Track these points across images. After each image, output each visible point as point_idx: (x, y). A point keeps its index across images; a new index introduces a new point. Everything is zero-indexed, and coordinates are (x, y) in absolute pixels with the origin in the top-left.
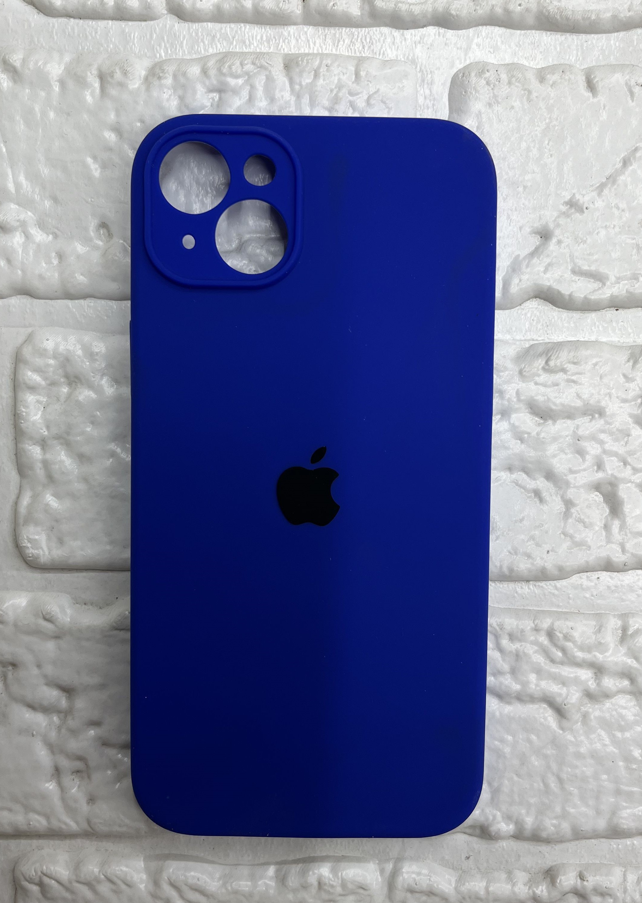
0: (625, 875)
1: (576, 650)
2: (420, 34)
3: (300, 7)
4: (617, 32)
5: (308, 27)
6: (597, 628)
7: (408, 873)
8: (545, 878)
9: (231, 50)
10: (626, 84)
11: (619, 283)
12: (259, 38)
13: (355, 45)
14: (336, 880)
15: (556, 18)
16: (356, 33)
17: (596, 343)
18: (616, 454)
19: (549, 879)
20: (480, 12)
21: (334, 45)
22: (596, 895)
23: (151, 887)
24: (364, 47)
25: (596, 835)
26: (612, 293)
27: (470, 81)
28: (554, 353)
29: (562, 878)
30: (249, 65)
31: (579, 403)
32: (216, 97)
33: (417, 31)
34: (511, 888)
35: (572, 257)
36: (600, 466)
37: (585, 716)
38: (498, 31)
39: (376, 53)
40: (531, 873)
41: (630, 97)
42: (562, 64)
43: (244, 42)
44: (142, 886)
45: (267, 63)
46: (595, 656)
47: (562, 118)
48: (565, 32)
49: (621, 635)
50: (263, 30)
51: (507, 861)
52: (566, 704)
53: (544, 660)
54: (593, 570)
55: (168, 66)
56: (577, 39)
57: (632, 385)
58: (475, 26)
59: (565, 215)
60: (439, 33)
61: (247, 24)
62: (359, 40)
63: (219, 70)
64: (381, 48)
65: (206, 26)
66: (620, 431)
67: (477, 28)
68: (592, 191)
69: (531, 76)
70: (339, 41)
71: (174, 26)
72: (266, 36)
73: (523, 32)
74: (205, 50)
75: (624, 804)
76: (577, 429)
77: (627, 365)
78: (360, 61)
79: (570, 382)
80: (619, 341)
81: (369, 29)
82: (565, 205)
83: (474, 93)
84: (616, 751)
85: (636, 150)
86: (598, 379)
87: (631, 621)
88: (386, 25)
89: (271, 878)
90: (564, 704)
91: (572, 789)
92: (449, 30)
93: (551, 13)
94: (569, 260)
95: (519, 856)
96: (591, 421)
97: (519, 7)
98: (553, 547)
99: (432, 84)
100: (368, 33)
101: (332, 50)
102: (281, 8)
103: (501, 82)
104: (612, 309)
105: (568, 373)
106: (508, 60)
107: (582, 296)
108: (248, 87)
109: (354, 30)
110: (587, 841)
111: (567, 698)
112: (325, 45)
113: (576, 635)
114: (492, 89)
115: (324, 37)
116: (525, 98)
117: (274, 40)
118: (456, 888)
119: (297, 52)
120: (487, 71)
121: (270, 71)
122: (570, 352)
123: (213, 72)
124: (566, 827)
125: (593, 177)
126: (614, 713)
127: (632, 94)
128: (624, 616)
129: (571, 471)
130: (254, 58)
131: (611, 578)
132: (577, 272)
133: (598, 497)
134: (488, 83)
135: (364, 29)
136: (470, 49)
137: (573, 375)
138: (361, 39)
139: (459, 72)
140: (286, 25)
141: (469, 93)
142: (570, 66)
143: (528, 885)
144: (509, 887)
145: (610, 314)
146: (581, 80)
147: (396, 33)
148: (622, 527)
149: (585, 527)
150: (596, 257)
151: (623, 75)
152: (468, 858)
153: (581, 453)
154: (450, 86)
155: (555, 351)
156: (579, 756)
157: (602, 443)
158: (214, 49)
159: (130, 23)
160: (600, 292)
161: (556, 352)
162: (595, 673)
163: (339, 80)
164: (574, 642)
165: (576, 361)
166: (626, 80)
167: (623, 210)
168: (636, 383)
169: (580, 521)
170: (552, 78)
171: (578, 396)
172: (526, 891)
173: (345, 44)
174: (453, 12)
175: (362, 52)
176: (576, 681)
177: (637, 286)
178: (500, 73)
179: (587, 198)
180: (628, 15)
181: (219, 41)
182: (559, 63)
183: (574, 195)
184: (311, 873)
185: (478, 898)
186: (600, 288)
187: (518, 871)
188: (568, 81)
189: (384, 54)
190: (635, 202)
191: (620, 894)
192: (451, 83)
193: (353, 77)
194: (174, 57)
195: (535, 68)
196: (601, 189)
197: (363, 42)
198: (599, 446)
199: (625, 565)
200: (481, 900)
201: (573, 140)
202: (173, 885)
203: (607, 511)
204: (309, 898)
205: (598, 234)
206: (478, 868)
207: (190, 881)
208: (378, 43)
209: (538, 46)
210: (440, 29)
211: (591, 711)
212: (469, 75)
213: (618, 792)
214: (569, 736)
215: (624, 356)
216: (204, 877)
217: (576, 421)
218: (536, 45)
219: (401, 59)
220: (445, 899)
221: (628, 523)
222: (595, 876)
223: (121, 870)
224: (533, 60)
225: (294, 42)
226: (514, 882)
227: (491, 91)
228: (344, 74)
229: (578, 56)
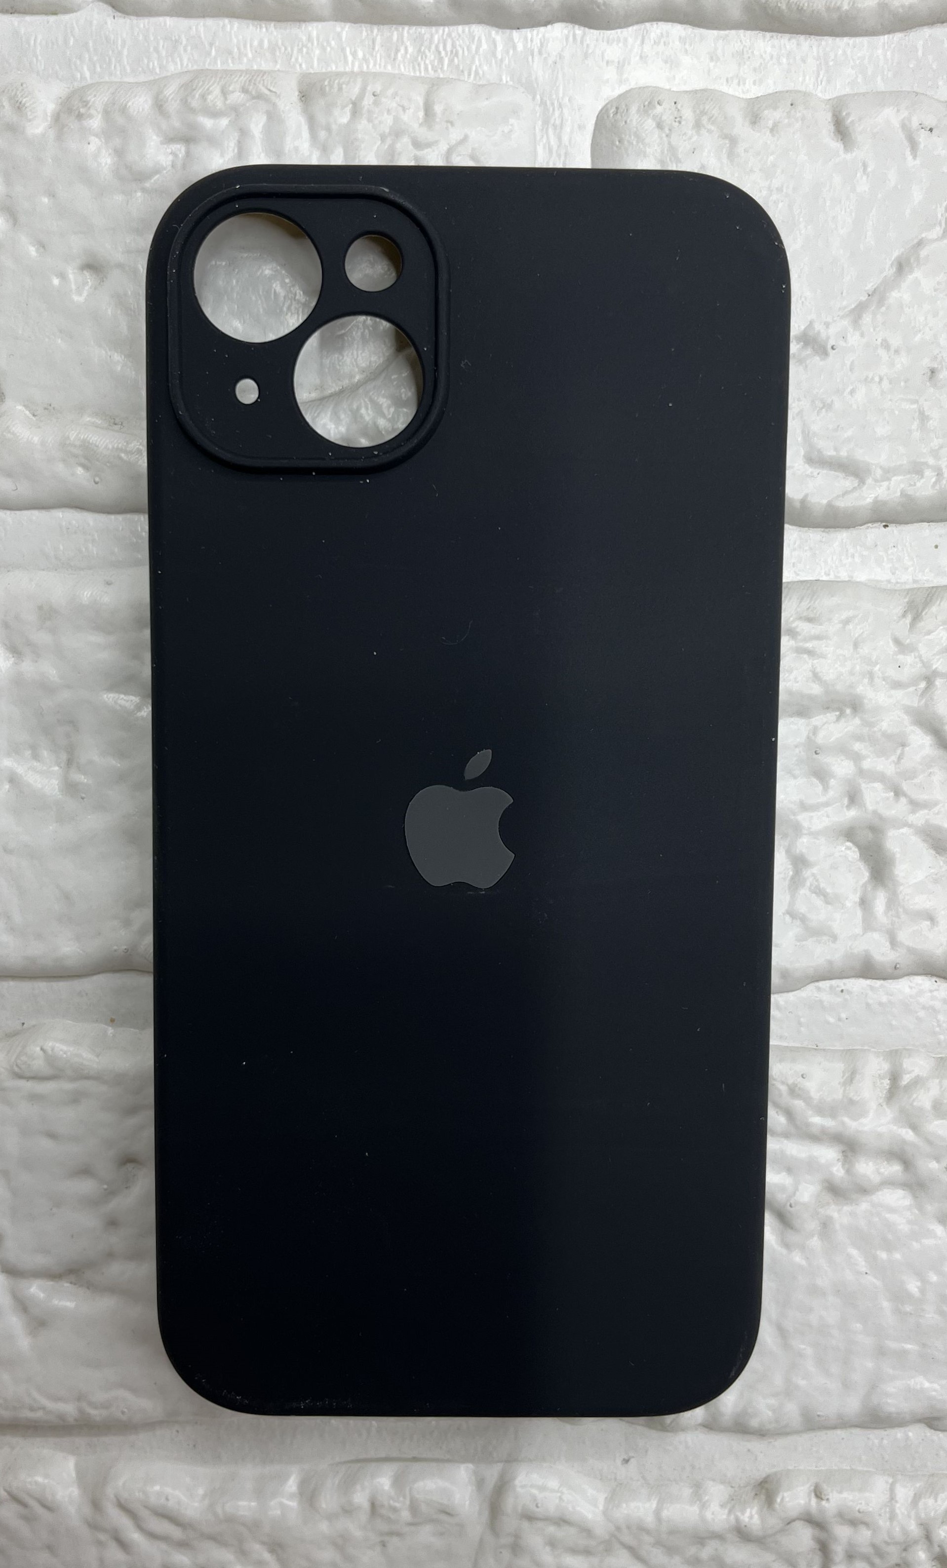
0: (892, 1490)
1: (810, 1112)
2: (540, 36)
4: (889, 33)
5: (343, 24)
6: (847, 1075)
7: (523, 1487)
8: (756, 1494)
9: (207, 67)
10: (904, 127)
11: (889, 479)
12: (256, 43)
13: (426, 57)
14: (401, 1498)
15: (779, 8)
16: (427, 36)
17: (850, 584)
18: (881, 778)
19: (763, 1497)
21: (389, 56)
22: (843, 1524)
23: (87, 1510)
24: (441, 61)
25: (843, 1423)
26: (876, 497)
27: (628, 121)
29: (786, 1494)
30: (237, 94)
31: (816, 689)
32: (180, 150)
33: (535, 30)
34: (698, 1512)
35: (806, 434)
36: (853, 797)
37: (826, 1225)
38: (677, 30)
39: (462, 71)
40: (733, 1485)
41: (909, 149)
42: (791, 91)
43: (230, 53)
44: (72, 1510)
45: (270, 90)
46: (843, 1123)
47: (791, 187)
48: (797, 33)
49: (888, 1087)
50: (264, 30)
51: (693, 1467)
52: (793, 1205)
54: (841, 975)
55: (95, 96)
56: (819, 46)
57: (909, 659)
58: (637, 23)
59: (797, 359)
60: (574, 35)
61: (235, 20)
62: (433, 47)
63: (185, 102)
64: (473, 62)
65: (163, 24)
66: (888, 737)
67: (642, 26)
68: (842, 317)
69: (736, 114)
70: (397, 51)
71: (106, 23)
72: (269, 42)
73: (722, 32)
74: (161, 67)
75: (891, 1371)
76: (815, 733)
77: (901, 622)
78: (434, 85)
79: (802, 653)
80: (889, 581)
81: (451, 28)
82: (795, 342)
83: (635, 143)
84: (878, 1283)
85: (920, 243)
86: (851, 648)
87: (907, 1064)
88: (480, 21)
89: (291, 1497)
90: (789, 1204)
91: (803, 1347)
92: (592, 31)
94: (800, 439)
95: (713, 1458)
96: (838, 719)
99: (561, 128)
100: (449, 35)
101: (385, 67)
103: (683, 123)
104: (876, 525)
105: (799, 637)
106: (696, 83)
107: (825, 502)
108: (236, 135)
109: (423, 30)
110: (830, 1433)
111: (794, 1194)
112: (372, 55)
113: (812, 1087)
114: (667, 136)
115: (371, 43)
116: (724, 151)
117: (283, 49)
118: (606, 1512)
119: (324, 70)
120: (658, 103)
121: (274, 104)
122: (802, 599)
123: (173, 107)
124: (792, 1411)
125: (845, 292)
126: (877, 1220)
127: (914, 145)
128: (894, 1056)
129: (804, 807)
130: (245, 81)
131: (873, 989)
132: (816, 460)
133: (851, 851)
134: (660, 126)
135: (442, 28)
136: (629, 64)
137: (805, 640)
138: (437, 47)
139: (609, 106)
140: (305, 21)
141: (626, 143)
142: (806, 95)
143: (729, 1506)
144: (695, 1509)
145: (874, 533)
146: (825, 118)
147: (498, 36)
148: (892, 902)
149: (827, 902)
150: (849, 433)
151: (898, 111)
152: (627, 1461)
153: (822, 775)
154: (594, 130)
156: (814, 1291)
157: (857, 758)
158: (176, 64)
159: (28, 18)
160: (856, 494)
162: (843, 1152)
163: (396, 119)
164: (808, 1100)
165: (812, 616)
166: (903, 120)
167: (897, 352)
168: (917, 654)
169: (818, 891)
170: (771, 116)
171: (816, 676)
172: (725, 1517)
173: (408, 56)
175: (439, 70)
176: (811, 1165)
177: (918, 485)
178: (682, 106)
179: (832, 331)
180: (907, 4)
181: (185, 50)
182: (787, 89)
183: (811, 323)
184: (358, 1487)
185: (642, 1529)
186: (855, 489)
187: (711, 1483)
188: (800, 122)
189: (477, 73)
190: (918, 338)
191: (883, 1523)
192: (596, 124)
193: (421, 114)
194: (107, 79)
195: (743, 98)
196: (857, 313)
197: (439, 53)
198: (852, 763)
199: (895, 968)
200: (648, 1532)
201: (809, 227)
202: (123, 1507)
203: (866, 875)
204: (354, 1528)
205: (852, 392)
206: (644, 1478)
207: (153, 1500)
208: (466, 53)
209: (749, 58)
210: (577, 27)
211: (836, 1215)
212: (627, 110)
213: (881, 1352)
214: (797, 1258)
215: (897, 607)
216: (177, 1493)
217: (813, 719)
218: (746, 56)
219: (507, 82)
220: (586, 1531)
221: (901, 897)
222: (841, 1492)
223: (36, 1483)
224: (739, 84)
225: (317, 52)
226: (704, 1501)
227: (665, 139)
228: (404, 109)
229: (819, 77)
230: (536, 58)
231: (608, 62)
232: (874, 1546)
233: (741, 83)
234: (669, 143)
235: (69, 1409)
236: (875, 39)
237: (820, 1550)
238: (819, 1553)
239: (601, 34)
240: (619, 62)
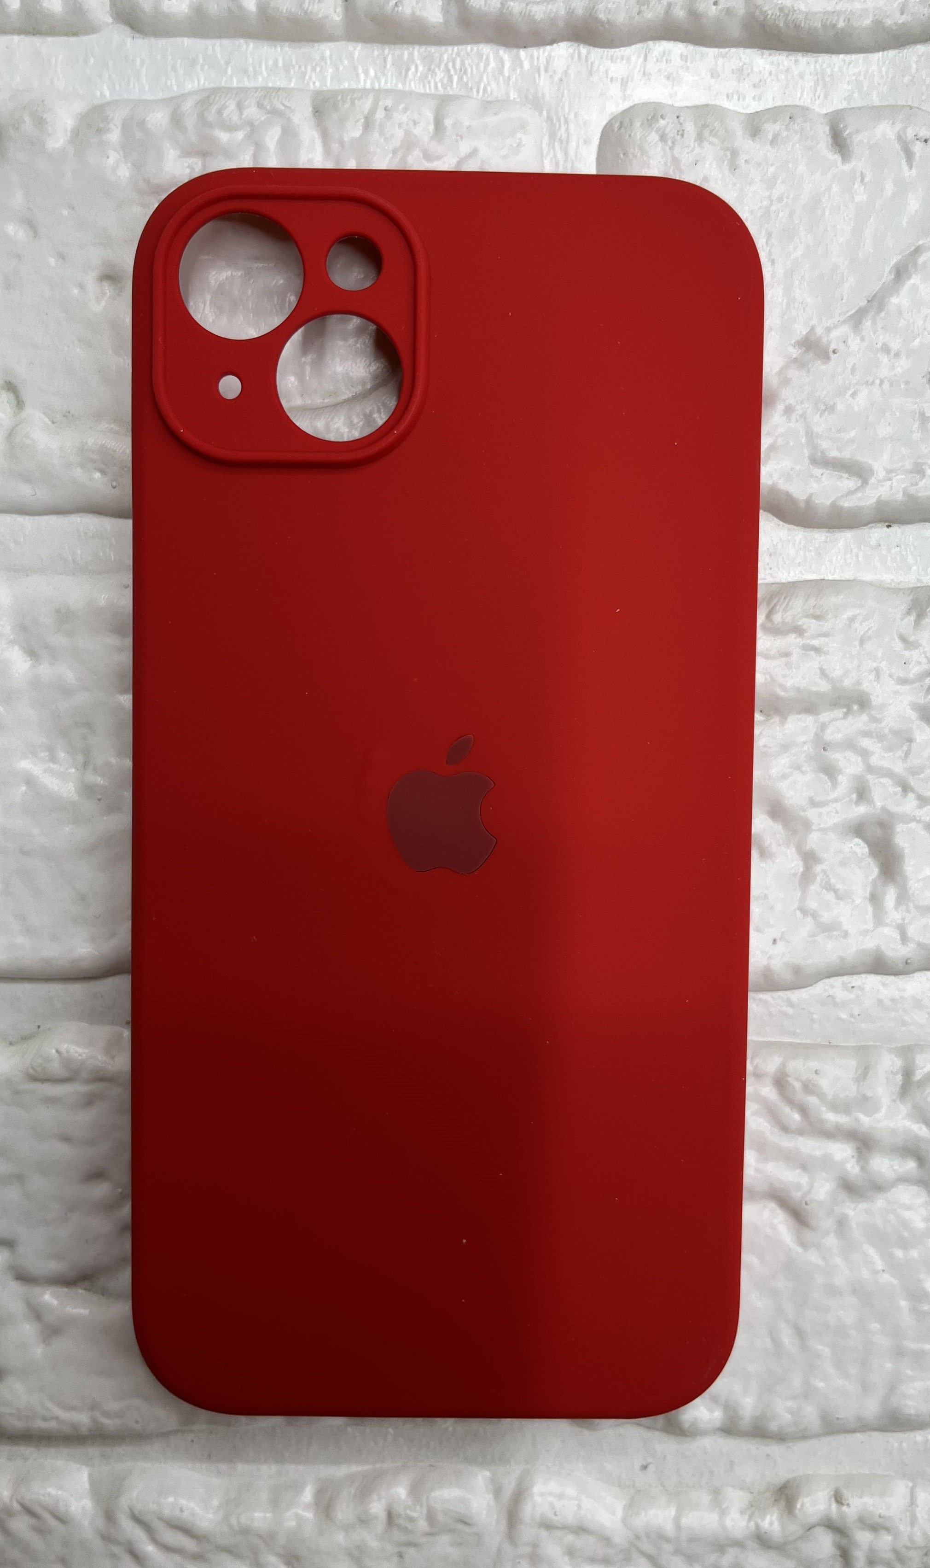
0: (912, 1494)
1: (824, 1109)
2: (547, 54)
3: (339, 10)
4: (883, 49)
5: (354, 44)
6: (860, 1071)
7: (542, 1494)
8: (776, 1500)
9: (223, 84)
10: (900, 138)
11: (890, 479)
12: (271, 62)
13: (435, 75)
14: (418, 1508)
15: (778, 26)
16: (437, 55)
17: (853, 583)
18: (890, 774)
19: (783, 1503)
20: (649, 15)
21: (400, 74)
22: (863, 1529)
23: (100, 1523)
24: (450, 77)
25: (863, 1427)
26: (880, 497)
27: (632, 134)
28: (782, 600)
29: (806, 1500)
30: (252, 109)
31: (823, 686)
32: (197, 166)
33: (541, 50)
34: (717, 1520)
35: (810, 435)
36: (862, 793)
37: (842, 1224)
38: (677, 49)
39: (471, 89)
40: (752, 1491)
41: (905, 160)
42: (789, 106)
43: (246, 71)
44: (86, 1522)
45: (284, 106)
46: (857, 1119)
47: (791, 196)
48: (794, 51)
49: (900, 1083)
50: (279, 49)
51: (712, 1473)
52: (808, 1203)
53: (769, 1127)
54: (852, 971)
55: (114, 112)
56: (815, 63)
57: (914, 655)
58: (640, 41)
59: (799, 363)
60: (579, 53)
61: (250, 40)
62: (443, 66)
63: (201, 117)
64: (481, 79)
65: (180, 45)
66: (896, 733)
67: (645, 44)
68: (843, 322)
69: (737, 128)
70: (408, 69)
71: (125, 44)
72: (284, 61)
73: (722, 50)
74: (178, 85)
75: (909, 1372)
76: (822, 730)
77: (906, 620)
78: (443, 102)
79: (808, 651)
80: (891, 580)
81: (460, 47)
82: (797, 347)
83: (639, 155)
84: (895, 1282)
85: (918, 251)
86: (857, 643)
87: (918, 1060)
88: (488, 40)
89: (307, 1507)
90: (804, 1202)
91: (820, 1347)
92: (596, 49)
93: (769, 17)
94: (804, 441)
95: (732, 1463)
96: (846, 715)
97: (714, 7)
98: (783, 933)
99: (568, 142)
100: (458, 54)
101: (396, 85)
102: (308, 9)
103: (685, 136)
104: (879, 525)
105: (805, 634)
106: (700, 98)
107: (828, 502)
108: (252, 146)
109: (433, 49)
110: (848, 1436)
111: (809, 1191)
112: (384, 74)
113: (824, 1083)
114: (670, 148)
115: (382, 62)
116: (726, 163)
117: (297, 68)
118: (624, 1521)
119: (337, 88)
120: (661, 117)
121: (289, 119)
122: (808, 598)
123: (190, 122)
124: (811, 1414)
125: (844, 297)
126: (892, 1217)
127: (909, 156)
128: (907, 1052)
129: (813, 803)
130: (261, 98)
131: (884, 985)
132: (821, 461)
133: (860, 847)
134: (663, 138)
135: (451, 47)
136: (632, 81)
137: (813, 637)
138: (446, 65)
139: (613, 120)
140: (317, 41)
141: (631, 156)
142: (805, 109)
143: (748, 1513)
144: (715, 1516)
145: (878, 533)
146: (823, 132)
147: (505, 54)
148: (903, 898)
149: (839, 898)
150: (853, 433)
151: (893, 123)
152: (645, 1467)
153: (830, 771)
154: (600, 142)
155: (783, 597)
156: (832, 1291)
157: (865, 754)
158: (193, 83)
159: (50, 40)
160: (860, 495)
161: (785, 598)
162: (857, 1148)
163: (408, 133)
164: (821, 1096)
165: (818, 613)
166: (898, 132)
167: (896, 355)
168: (922, 651)
169: (829, 887)
170: (771, 128)
171: (823, 673)
172: (744, 1523)
173: (419, 74)
174: (602, 16)
175: (449, 88)
176: (826, 1162)
177: (921, 484)
178: (683, 121)
179: (834, 334)
180: (900, 22)
181: (202, 70)
182: (786, 103)
183: (813, 329)
184: (375, 1497)
185: (661, 1537)
186: (857, 490)
187: (730, 1489)
188: (799, 135)
189: (485, 90)
190: (917, 342)
191: (904, 1528)
192: (601, 139)
193: (431, 128)
194: (125, 96)
195: (743, 113)
196: (857, 319)
197: (449, 71)
198: (860, 759)
199: (907, 963)
200: (667, 1540)
201: (809, 235)
202: (138, 1519)
203: (875, 871)
204: (371, 1539)
205: (854, 395)
206: (662, 1485)
207: (167, 1512)
208: (475, 72)
209: (748, 74)
210: (581, 46)
211: (851, 1213)
212: (631, 125)
213: (899, 1353)
214: (813, 1257)
215: (901, 604)
216: (192, 1505)
217: (820, 716)
218: (745, 72)
219: (514, 98)
220: (606, 1540)
221: (911, 892)
222: (861, 1497)
223: (49, 1494)
224: (739, 100)
225: (331, 70)
226: (723, 1507)
227: (668, 152)
228: (415, 123)
229: (816, 91)
230: (542, 77)
231: (612, 80)
232: (895, 1551)
233: (741, 99)
234: (673, 156)
235: (83, 1419)
236: (870, 56)
237: (841, 1556)
238: (839, 1559)
239: (606, 52)
240: (622, 79)
